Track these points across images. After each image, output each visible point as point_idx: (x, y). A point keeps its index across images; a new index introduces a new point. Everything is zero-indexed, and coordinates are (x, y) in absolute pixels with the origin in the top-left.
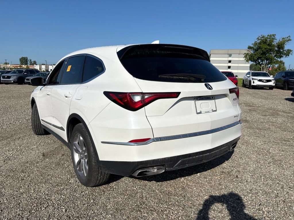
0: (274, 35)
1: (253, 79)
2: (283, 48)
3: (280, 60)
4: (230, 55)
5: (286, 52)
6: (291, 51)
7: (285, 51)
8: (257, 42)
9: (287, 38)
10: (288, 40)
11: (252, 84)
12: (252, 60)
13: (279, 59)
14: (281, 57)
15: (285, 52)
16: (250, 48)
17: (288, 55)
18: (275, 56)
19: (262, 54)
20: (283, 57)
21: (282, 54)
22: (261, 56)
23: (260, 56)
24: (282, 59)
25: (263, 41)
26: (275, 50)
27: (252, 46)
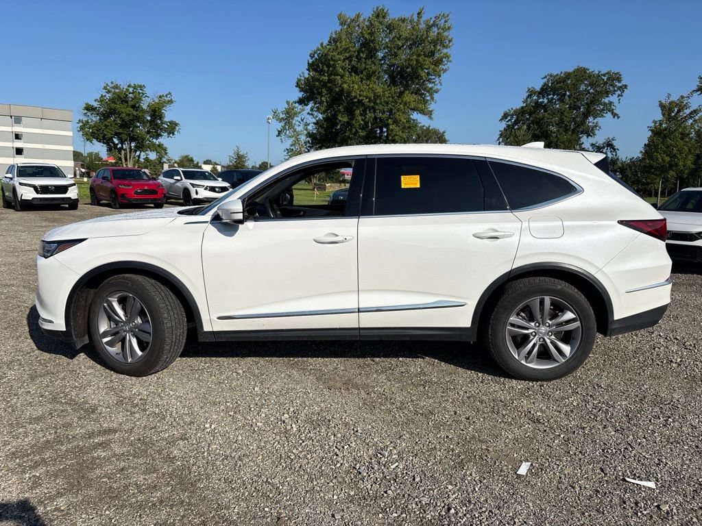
0: (141, 87)
1: (193, 185)
2: (161, 117)
3: (157, 143)
4: (18, 120)
5: (168, 125)
6: (176, 124)
7: (166, 123)
8: (105, 96)
9: (166, 96)
10: (169, 101)
11: (194, 196)
12: (101, 137)
13: (154, 140)
14: (158, 136)
15: (166, 126)
16: (89, 108)
17: (173, 134)
18: (148, 132)
19: (121, 126)
20: (161, 136)
21: (161, 129)
22: (121, 131)
23: (118, 131)
24: (161, 140)
25: (119, 97)
26: (147, 120)
27: (96, 104)
